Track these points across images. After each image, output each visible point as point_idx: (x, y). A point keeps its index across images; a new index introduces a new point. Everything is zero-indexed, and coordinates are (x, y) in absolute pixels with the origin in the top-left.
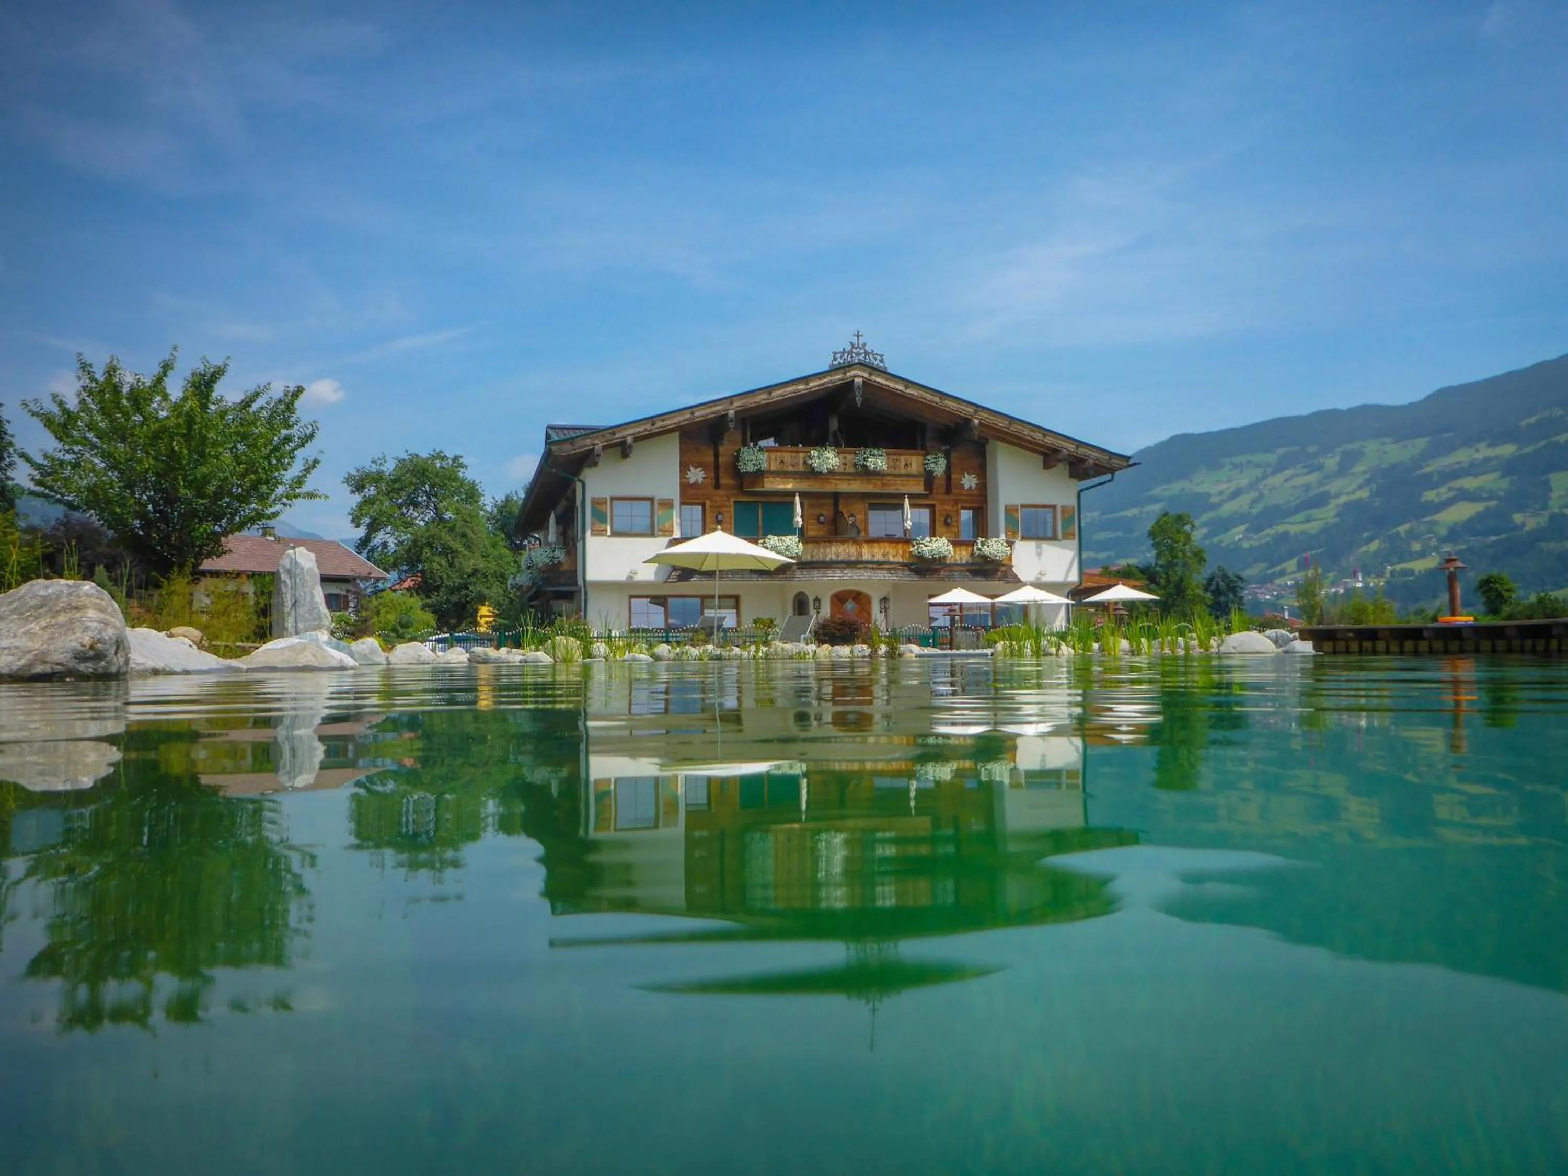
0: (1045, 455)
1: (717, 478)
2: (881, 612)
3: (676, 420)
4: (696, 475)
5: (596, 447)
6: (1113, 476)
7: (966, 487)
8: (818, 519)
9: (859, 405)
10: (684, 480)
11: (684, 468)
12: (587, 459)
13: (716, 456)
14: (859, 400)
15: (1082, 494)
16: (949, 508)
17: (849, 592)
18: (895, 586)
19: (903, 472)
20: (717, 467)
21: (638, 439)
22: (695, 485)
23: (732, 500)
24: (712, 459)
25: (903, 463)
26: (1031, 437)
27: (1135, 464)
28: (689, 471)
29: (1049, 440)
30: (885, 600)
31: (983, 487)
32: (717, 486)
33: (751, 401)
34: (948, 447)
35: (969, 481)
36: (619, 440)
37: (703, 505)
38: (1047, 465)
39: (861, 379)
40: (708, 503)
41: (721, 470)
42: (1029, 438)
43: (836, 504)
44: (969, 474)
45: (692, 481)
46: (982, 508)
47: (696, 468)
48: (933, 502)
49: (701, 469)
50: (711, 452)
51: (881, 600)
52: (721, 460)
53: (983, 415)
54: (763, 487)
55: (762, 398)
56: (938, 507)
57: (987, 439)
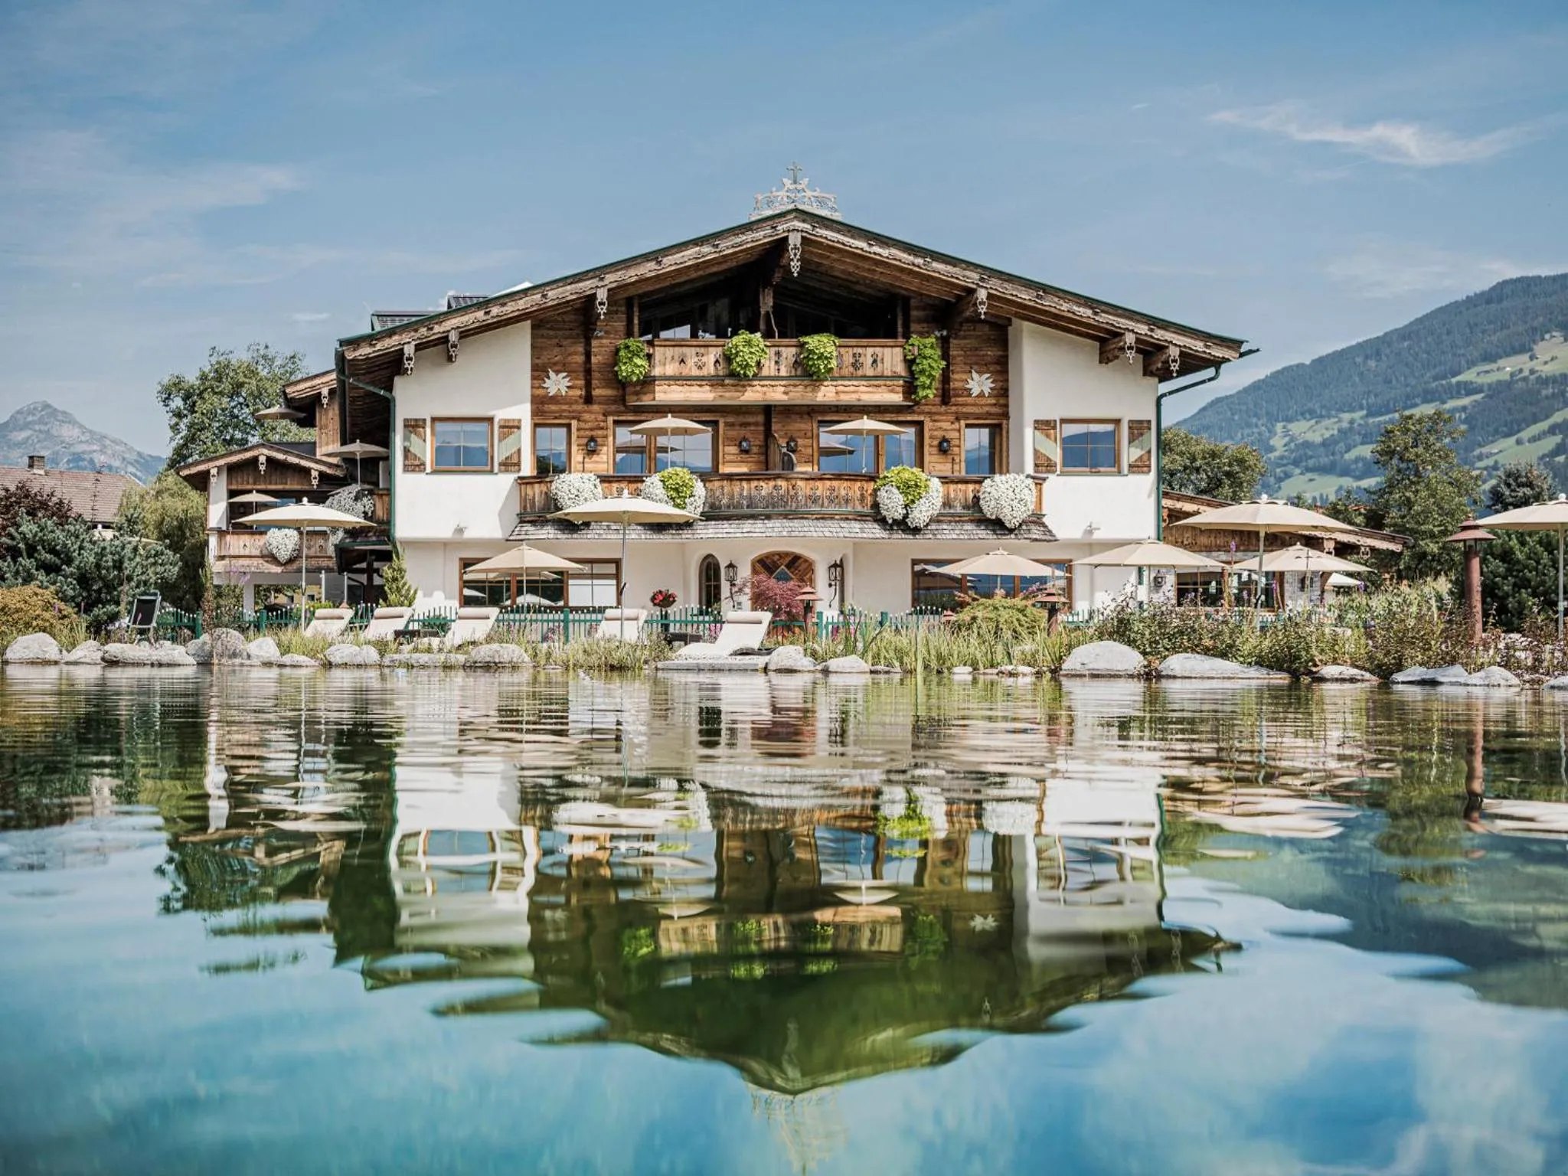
0: (1103, 341)
1: (588, 386)
2: (830, 585)
3: (522, 304)
4: (557, 384)
5: (406, 348)
6: (1217, 372)
7: (975, 392)
8: (740, 445)
9: (795, 275)
10: (540, 392)
11: (539, 372)
12: (393, 365)
13: (588, 355)
14: (795, 266)
15: (1163, 400)
16: (946, 425)
17: (782, 555)
18: (858, 545)
19: (870, 372)
20: (588, 371)
21: (465, 334)
22: (555, 399)
23: (611, 419)
24: (580, 359)
25: (870, 360)
26: (1074, 313)
27: (1250, 352)
28: (549, 378)
29: (1104, 318)
30: (838, 566)
31: (1002, 392)
32: (588, 400)
33: (631, 275)
34: (945, 333)
35: (980, 384)
36: (439, 336)
37: (569, 426)
38: (1105, 358)
39: (799, 235)
40: (574, 423)
41: (596, 375)
42: (1070, 315)
43: (768, 424)
44: (980, 373)
45: (552, 392)
46: (999, 426)
47: (557, 372)
48: (921, 418)
49: (565, 374)
50: (581, 349)
51: (830, 567)
52: (594, 360)
53: (994, 283)
54: (654, 399)
55: (648, 269)
56: (928, 425)
57: (1010, 320)
